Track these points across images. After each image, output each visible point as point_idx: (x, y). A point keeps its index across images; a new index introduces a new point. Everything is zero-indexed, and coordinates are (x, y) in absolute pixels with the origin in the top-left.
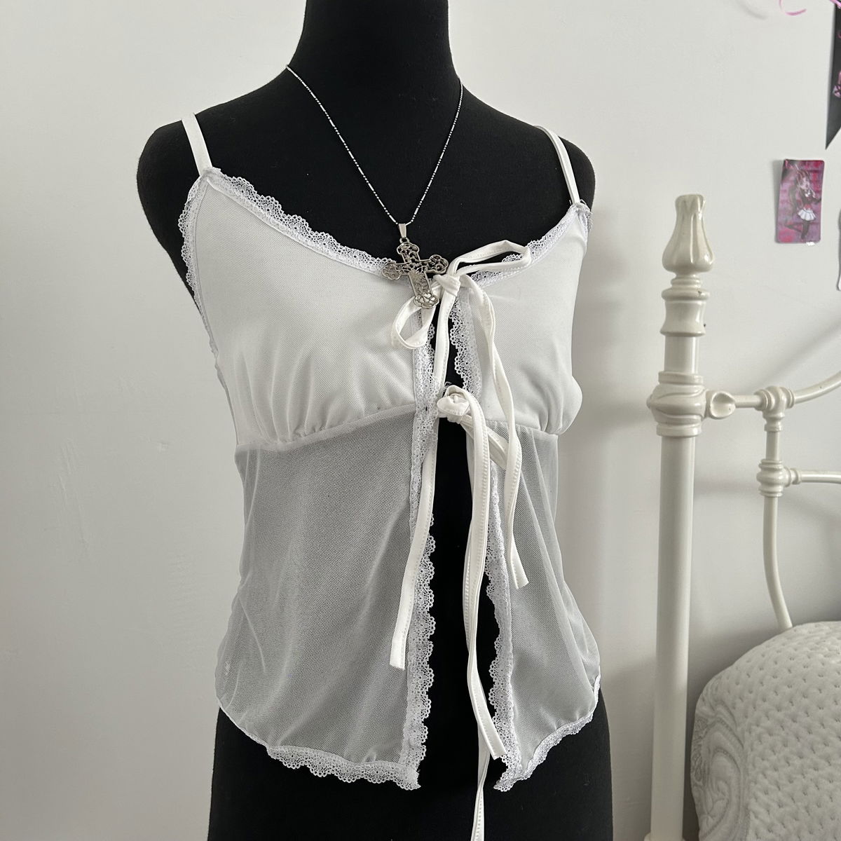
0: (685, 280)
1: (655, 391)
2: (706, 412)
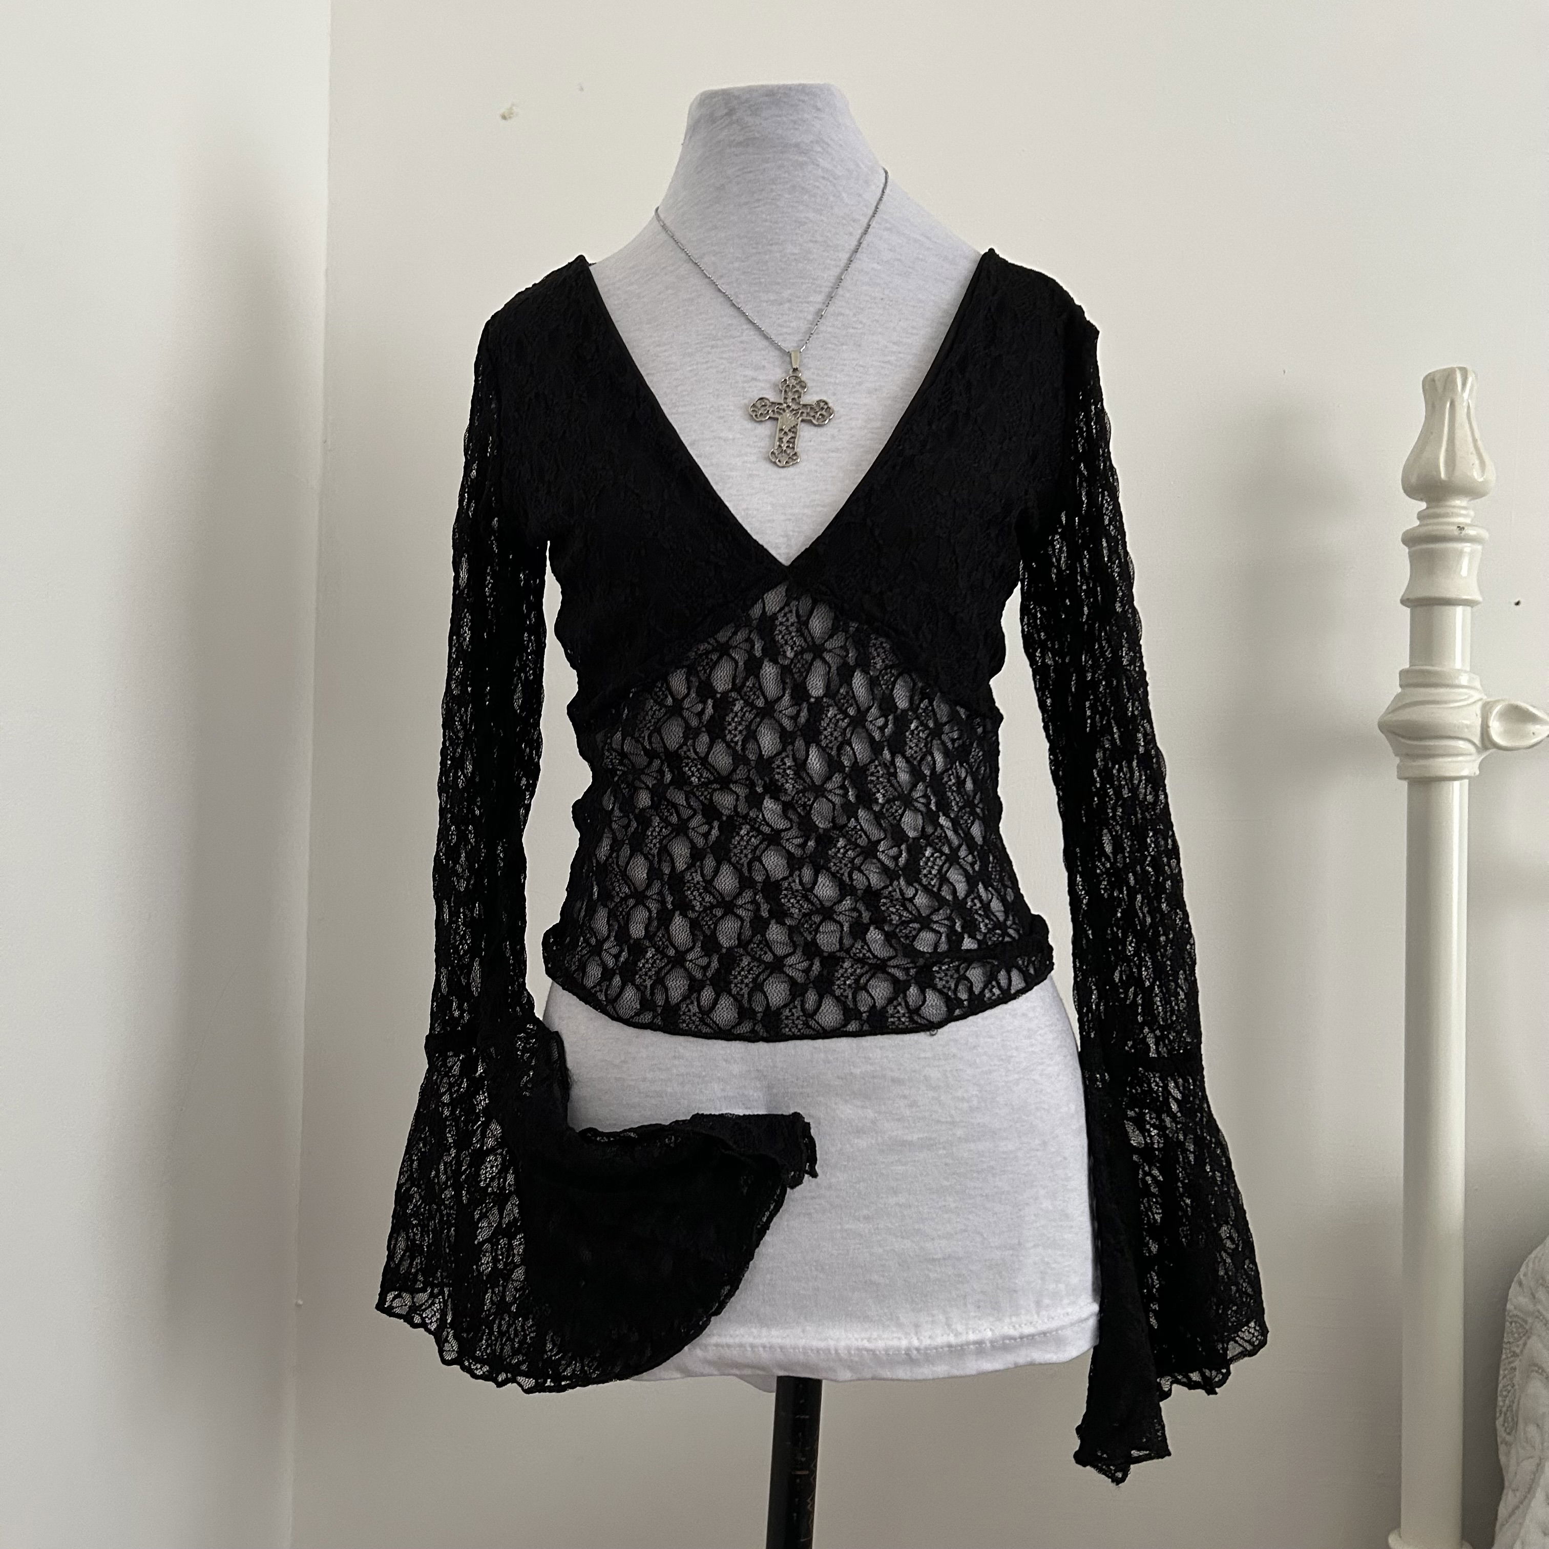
0: (1438, 511)
1: (1393, 702)
2: (1482, 734)
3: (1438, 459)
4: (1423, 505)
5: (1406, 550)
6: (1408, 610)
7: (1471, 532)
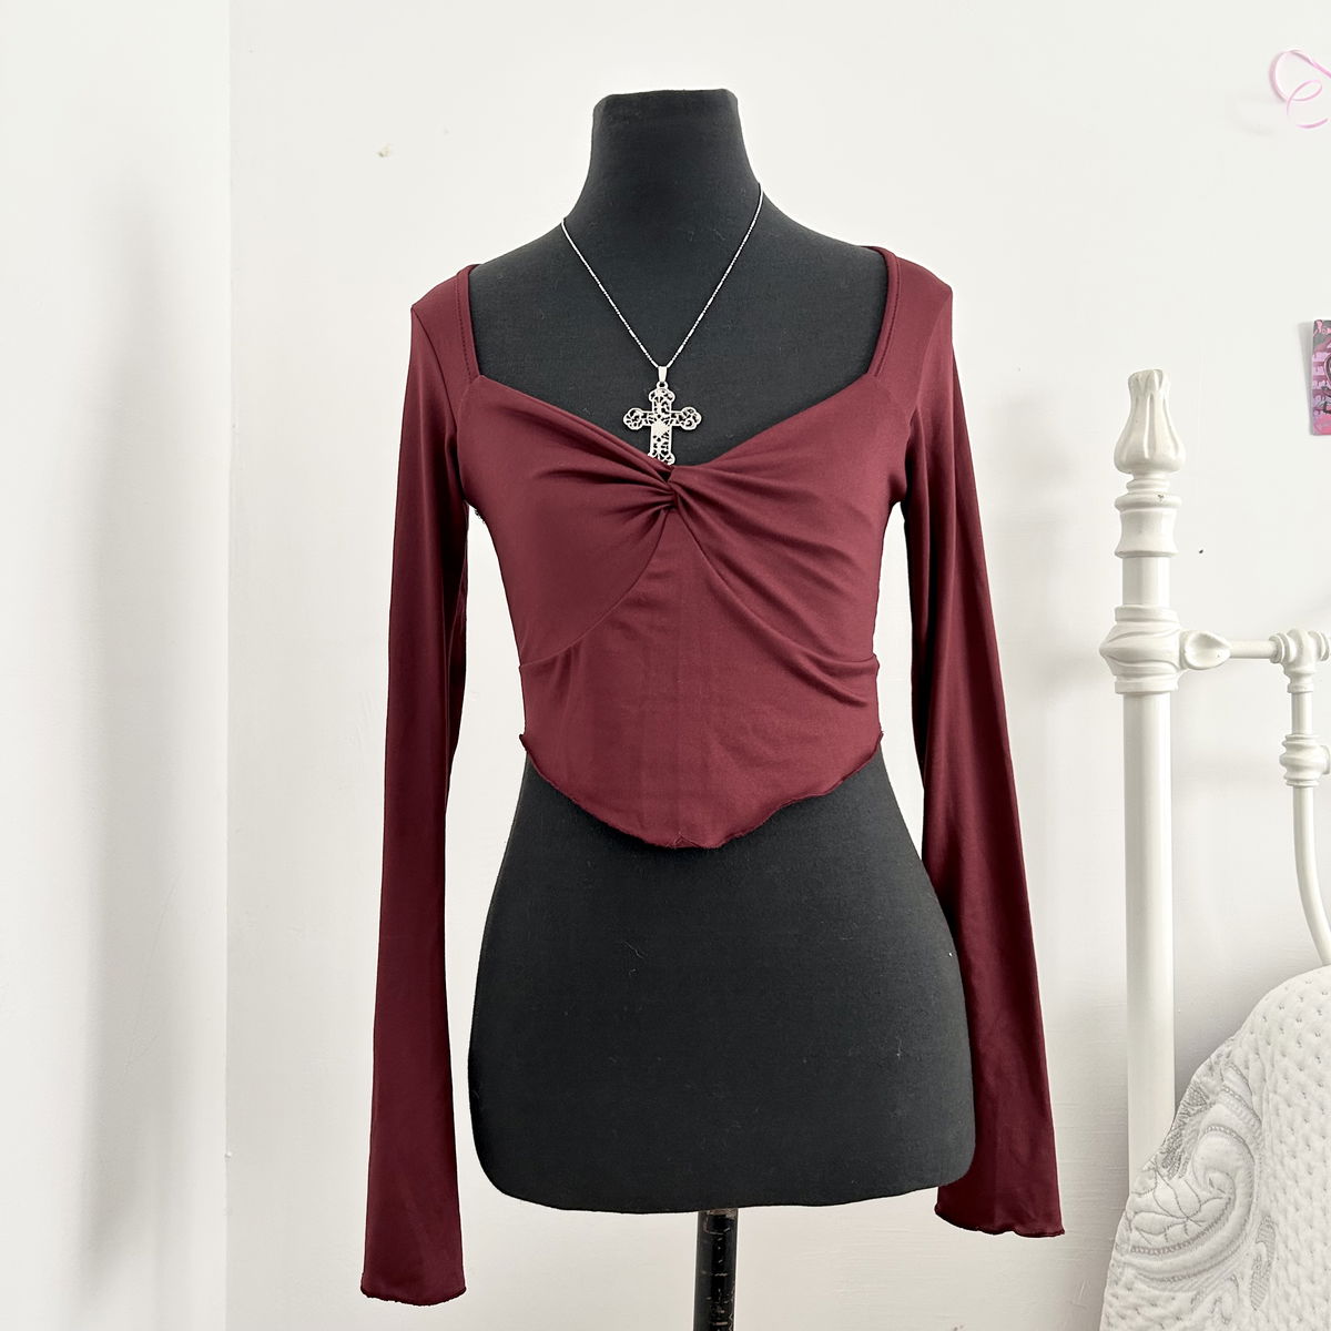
0: (1143, 482)
1: (1110, 632)
2: (1180, 660)
3: (1142, 444)
4: (1130, 477)
5: (1118, 512)
6: (1121, 560)
7: (1167, 499)
